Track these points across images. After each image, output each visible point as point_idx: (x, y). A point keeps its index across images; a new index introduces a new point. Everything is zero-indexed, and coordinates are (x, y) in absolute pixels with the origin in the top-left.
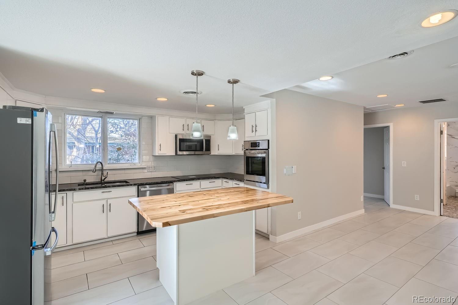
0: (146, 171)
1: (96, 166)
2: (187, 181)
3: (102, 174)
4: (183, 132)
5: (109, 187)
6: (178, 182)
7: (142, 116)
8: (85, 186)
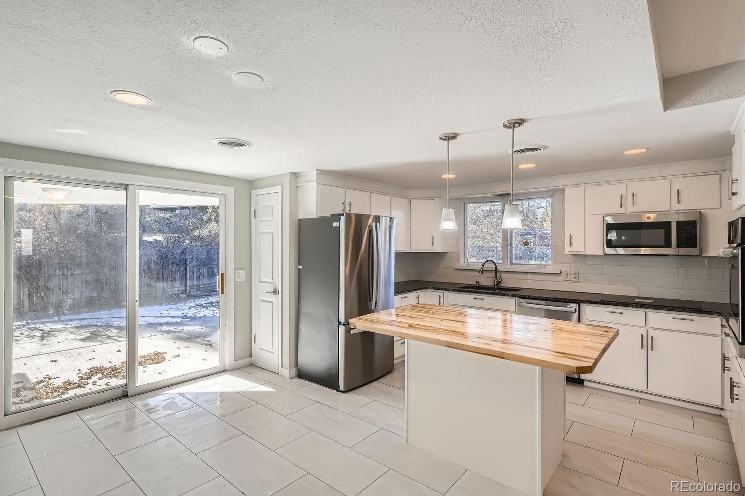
0: (561, 278)
1: (483, 266)
2: (609, 304)
3: (496, 276)
4: (623, 211)
5: (481, 293)
6: (588, 304)
7: (554, 191)
8: (476, 289)
